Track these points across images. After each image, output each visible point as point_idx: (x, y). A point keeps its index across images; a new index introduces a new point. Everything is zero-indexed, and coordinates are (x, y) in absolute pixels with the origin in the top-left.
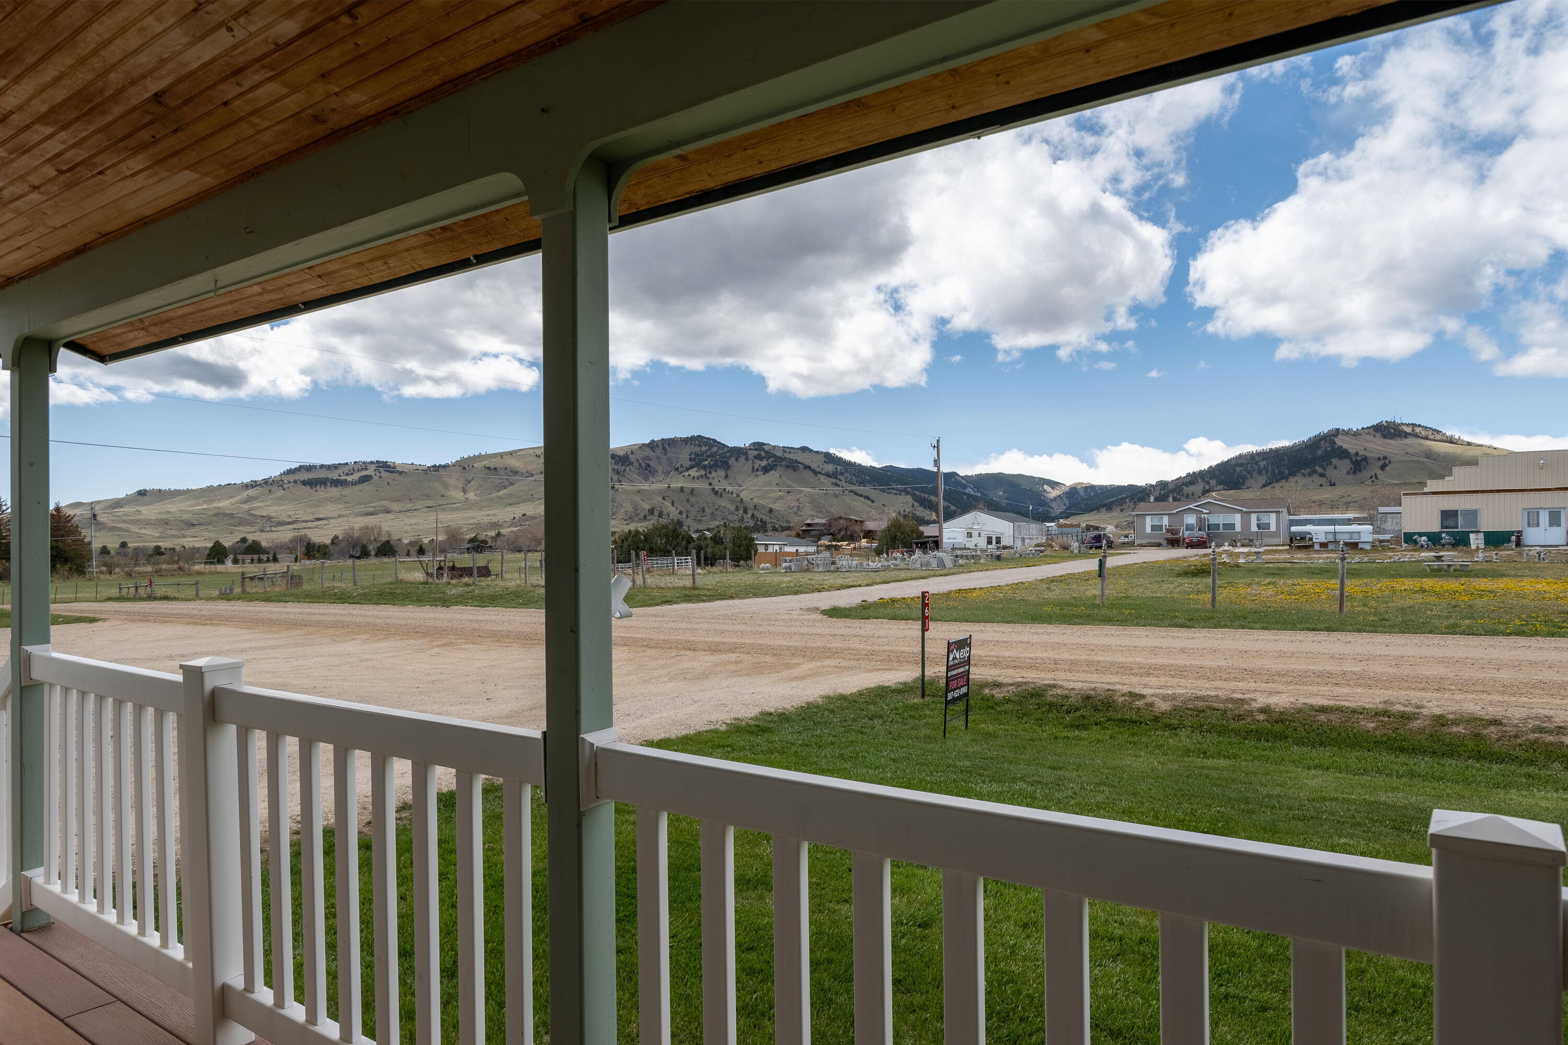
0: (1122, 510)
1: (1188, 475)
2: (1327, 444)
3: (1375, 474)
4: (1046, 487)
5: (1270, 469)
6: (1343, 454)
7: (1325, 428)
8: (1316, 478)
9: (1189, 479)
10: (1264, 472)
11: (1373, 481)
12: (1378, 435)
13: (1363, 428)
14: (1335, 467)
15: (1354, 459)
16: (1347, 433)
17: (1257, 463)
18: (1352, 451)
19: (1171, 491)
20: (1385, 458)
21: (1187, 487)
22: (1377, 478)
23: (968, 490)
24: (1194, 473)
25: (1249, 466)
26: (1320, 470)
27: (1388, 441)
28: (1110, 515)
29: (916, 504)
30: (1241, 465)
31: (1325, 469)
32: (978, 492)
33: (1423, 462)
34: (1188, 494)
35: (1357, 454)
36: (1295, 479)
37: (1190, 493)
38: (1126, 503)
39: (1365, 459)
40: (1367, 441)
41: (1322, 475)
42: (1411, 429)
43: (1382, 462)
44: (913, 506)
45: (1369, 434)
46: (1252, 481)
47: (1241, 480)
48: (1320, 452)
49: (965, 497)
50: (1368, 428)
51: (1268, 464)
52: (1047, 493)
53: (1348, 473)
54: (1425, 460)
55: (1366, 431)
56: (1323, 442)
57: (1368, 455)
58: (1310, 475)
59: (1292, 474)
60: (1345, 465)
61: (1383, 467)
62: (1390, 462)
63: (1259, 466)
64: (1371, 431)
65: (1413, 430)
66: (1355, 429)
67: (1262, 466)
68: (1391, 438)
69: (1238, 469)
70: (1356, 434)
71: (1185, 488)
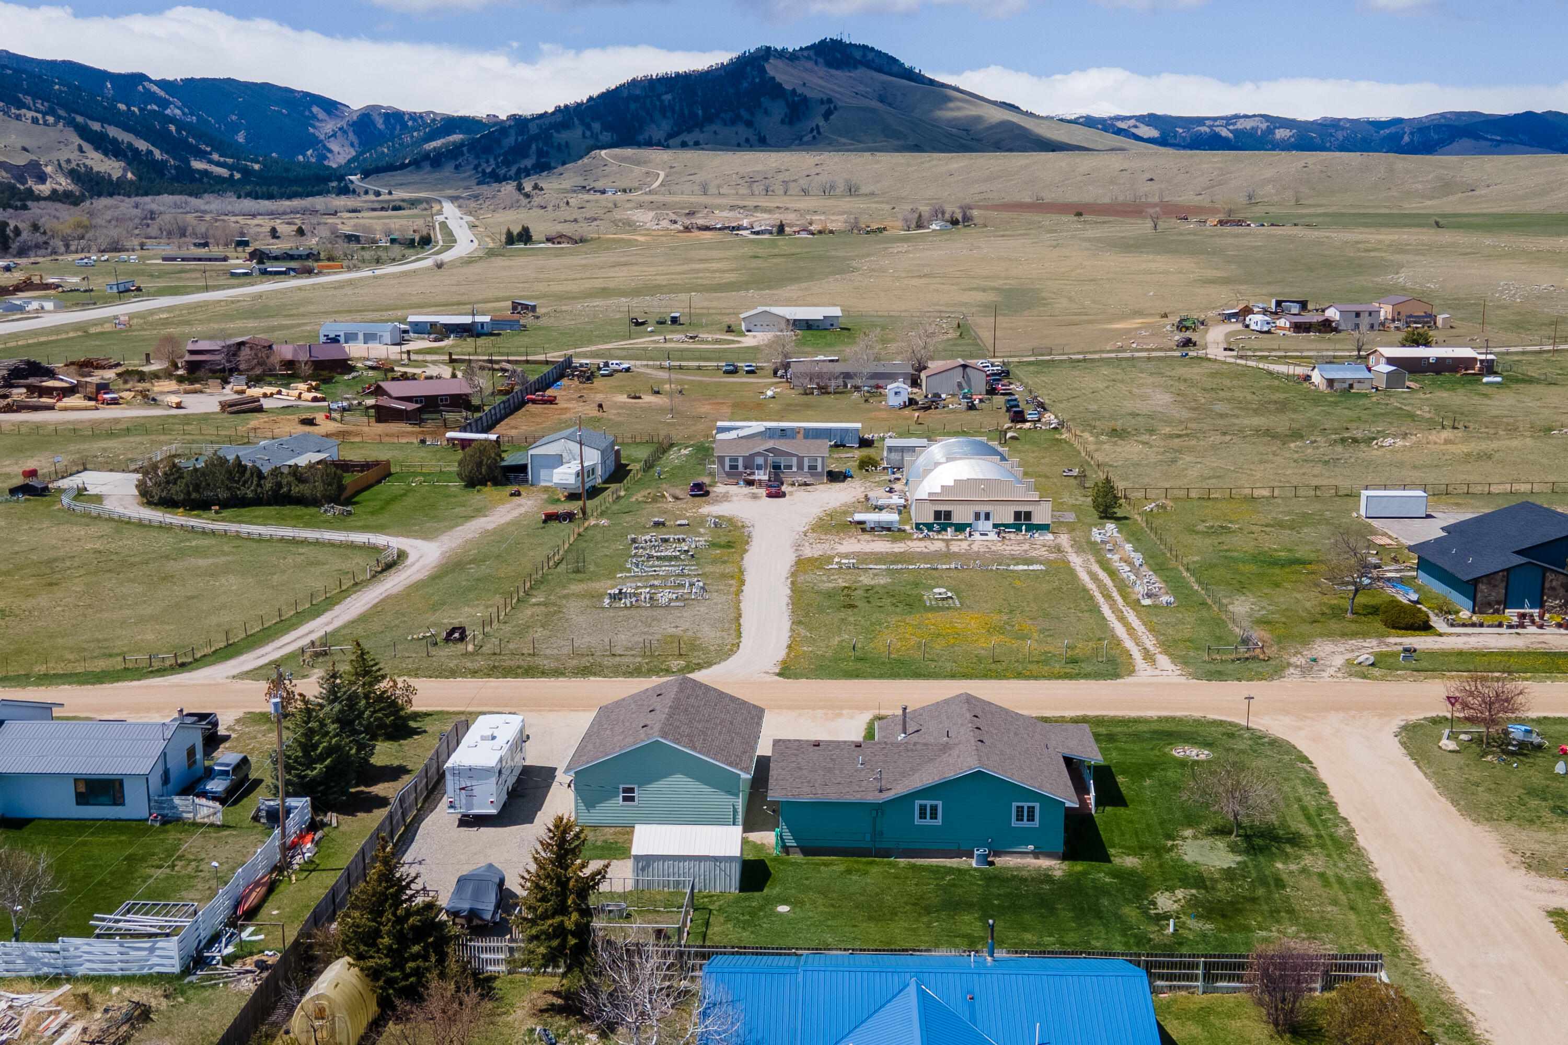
0: (457, 167)
1: (558, 110)
2: (755, 73)
3: (817, 126)
4: (315, 109)
5: (677, 108)
6: (776, 90)
7: (752, 46)
8: (741, 128)
9: (559, 118)
10: (669, 114)
11: (814, 137)
12: (821, 60)
13: (801, 49)
14: (766, 112)
15: (790, 100)
16: (782, 54)
17: (659, 97)
18: (788, 87)
19: (535, 138)
20: (830, 101)
21: (558, 132)
22: (819, 133)
23: (173, 111)
24: (566, 106)
25: (648, 102)
26: (745, 114)
27: (833, 71)
28: (437, 175)
29: (86, 146)
30: (636, 98)
31: (752, 114)
32: (192, 114)
33: (874, 111)
34: (559, 145)
35: (794, 90)
36: (713, 127)
37: (563, 143)
38: (463, 155)
39: (805, 100)
40: (806, 70)
41: (749, 124)
42: (861, 53)
43: (825, 107)
44: (81, 149)
45: (808, 58)
46: (653, 126)
47: (637, 124)
48: (745, 85)
49: (172, 128)
50: (807, 48)
51: (674, 99)
52: (318, 120)
53: (783, 122)
54: (879, 105)
55: (805, 53)
56: (749, 68)
57: (809, 94)
58: (733, 122)
59: (709, 119)
60: (778, 110)
61: (827, 116)
62: (835, 108)
63: (662, 102)
64: (812, 53)
65: (864, 56)
66: (791, 50)
67: (666, 103)
68: (837, 68)
69: (633, 106)
70: (792, 57)
71: (555, 135)
